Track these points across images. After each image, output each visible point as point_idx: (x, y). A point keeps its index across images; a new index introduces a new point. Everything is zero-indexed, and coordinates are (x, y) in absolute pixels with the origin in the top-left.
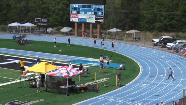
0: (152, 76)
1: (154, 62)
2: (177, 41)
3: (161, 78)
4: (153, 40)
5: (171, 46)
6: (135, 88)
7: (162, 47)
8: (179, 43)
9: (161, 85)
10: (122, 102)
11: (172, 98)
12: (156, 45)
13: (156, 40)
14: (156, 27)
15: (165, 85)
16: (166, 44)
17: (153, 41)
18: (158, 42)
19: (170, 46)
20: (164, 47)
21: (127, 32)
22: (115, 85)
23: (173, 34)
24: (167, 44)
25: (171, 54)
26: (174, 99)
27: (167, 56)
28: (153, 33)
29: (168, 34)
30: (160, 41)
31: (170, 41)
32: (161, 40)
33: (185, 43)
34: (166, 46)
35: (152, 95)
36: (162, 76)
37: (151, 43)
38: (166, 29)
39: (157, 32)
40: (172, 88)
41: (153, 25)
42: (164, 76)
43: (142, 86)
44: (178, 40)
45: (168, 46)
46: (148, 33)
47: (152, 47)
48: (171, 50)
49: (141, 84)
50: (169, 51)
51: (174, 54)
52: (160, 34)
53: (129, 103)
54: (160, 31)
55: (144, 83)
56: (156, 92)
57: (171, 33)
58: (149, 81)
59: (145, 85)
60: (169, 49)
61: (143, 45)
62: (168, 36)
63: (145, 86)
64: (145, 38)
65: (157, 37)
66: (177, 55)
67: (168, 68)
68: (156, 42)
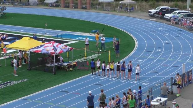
0: (149, 51)
1: (151, 35)
2: (176, 11)
3: (159, 53)
4: (149, 10)
5: (170, 17)
7: (159, 19)
8: (179, 13)
9: (159, 61)
10: (116, 80)
11: (171, 74)
12: (153, 16)
13: (153, 11)
15: (163, 61)
16: (164, 15)
17: (150, 12)
18: (155, 13)
19: (168, 17)
20: (162, 18)
21: (120, 3)
23: (172, 3)
24: (166, 15)
25: (169, 25)
26: (173, 75)
27: (165, 28)
28: (150, 3)
29: (166, 3)
30: (157, 12)
31: (169, 11)
32: (159, 10)
33: (184, 14)
34: (164, 17)
35: (149, 72)
36: (160, 50)
37: (147, 14)
39: (154, 2)
42: (162, 51)
43: (138, 62)
44: (178, 10)
45: (166, 17)
46: (144, 3)
47: (149, 18)
49: (137, 60)
50: (168, 22)
52: (156, 3)
53: (123, 81)
54: (158, 1)
55: (139, 59)
56: (153, 68)
57: (169, 3)
58: (145, 56)
59: (141, 60)
60: (168, 20)
61: (139, 16)
62: (166, 6)
63: (141, 62)
64: (141, 8)
65: (153, 8)
66: (176, 27)
67: (167, 41)
68: (153, 13)
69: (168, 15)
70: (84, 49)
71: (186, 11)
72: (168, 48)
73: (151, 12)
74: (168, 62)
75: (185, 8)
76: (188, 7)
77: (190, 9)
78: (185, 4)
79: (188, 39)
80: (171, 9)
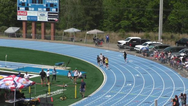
0: (118, 86)
2: (147, 43)
3: (129, 88)
4: (119, 41)
6: (98, 100)
7: (129, 50)
8: (150, 45)
12: (122, 48)
13: (123, 42)
14: (122, 26)
15: (134, 96)
16: (134, 47)
17: (119, 43)
18: (124, 44)
19: (139, 48)
20: (132, 50)
22: (74, 98)
23: (143, 34)
24: (136, 46)
25: (140, 58)
27: (136, 60)
28: (119, 34)
29: (136, 34)
30: (127, 43)
31: (139, 42)
32: (128, 41)
33: (156, 45)
34: (135, 48)
36: (130, 85)
37: (116, 45)
38: (134, 29)
39: (123, 32)
40: (143, 99)
41: (119, 23)
42: (132, 85)
43: (107, 97)
44: (149, 41)
45: (137, 49)
46: (113, 34)
47: (118, 50)
48: (141, 53)
49: (106, 95)
50: (138, 54)
51: (144, 58)
52: (126, 34)
54: (127, 31)
55: (108, 94)
57: (140, 33)
59: (110, 96)
60: (138, 52)
61: (107, 48)
62: (136, 36)
63: (110, 98)
65: (123, 38)
67: (138, 75)
68: (122, 44)
71: (158, 43)
72: (139, 82)
73: (121, 43)
74: (140, 97)
75: (156, 39)
76: (159, 38)
77: (162, 40)
78: (156, 35)
79: (160, 72)
80: (142, 41)
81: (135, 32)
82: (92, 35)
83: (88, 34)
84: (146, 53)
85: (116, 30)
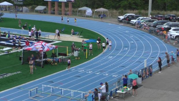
0: (117, 50)
1: (121, 37)
2: (139, 18)
3: (126, 51)
4: (119, 17)
5: (135, 22)
6: (103, 60)
7: (126, 24)
8: (142, 19)
9: (126, 57)
10: (91, 73)
11: (135, 68)
12: (121, 21)
13: (122, 17)
14: (122, 5)
15: (129, 57)
16: (130, 21)
17: (119, 18)
18: (123, 19)
19: (134, 22)
20: (129, 23)
21: (96, 10)
22: (86, 58)
23: (137, 11)
24: (132, 20)
25: (135, 29)
26: (137, 69)
27: (132, 31)
28: (119, 11)
29: (132, 11)
30: (124, 18)
31: (134, 18)
32: (126, 17)
33: (146, 20)
34: (130, 22)
35: (118, 66)
36: (127, 49)
37: (116, 20)
38: (130, 7)
39: (122, 10)
40: (136, 59)
41: (119, 3)
42: (128, 49)
43: (109, 58)
44: (141, 16)
45: (132, 23)
46: (115, 11)
47: (118, 23)
48: (135, 26)
49: (108, 56)
50: (133, 27)
51: (137, 29)
52: (124, 11)
53: (97, 74)
54: (125, 9)
55: (110, 56)
56: (121, 63)
57: (134, 11)
58: (115, 53)
59: (112, 57)
60: (133, 25)
61: (110, 22)
62: (132, 13)
63: (111, 58)
64: (112, 15)
65: (122, 15)
66: (140, 30)
67: (132, 42)
68: (121, 19)
69: (134, 21)
70: (66, 48)
71: (147, 18)
72: (133, 47)
73: (120, 18)
74: (133, 58)
75: (147, 15)
76: (149, 14)
77: (150, 16)
78: (147, 12)
79: (149, 40)
80: (136, 16)
81: (131, 10)
82: (99, 12)
83: (96, 12)
84: (139, 26)
85: (116, 8)
